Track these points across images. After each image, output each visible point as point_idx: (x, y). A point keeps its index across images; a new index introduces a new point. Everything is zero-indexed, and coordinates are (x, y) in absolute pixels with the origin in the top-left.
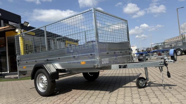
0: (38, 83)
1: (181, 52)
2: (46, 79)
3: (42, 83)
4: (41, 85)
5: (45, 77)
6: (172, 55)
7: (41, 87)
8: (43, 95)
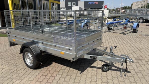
0: (26, 57)
1: (143, 20)
2: (31, 55)
3: (29, 59)
4: (28, 60)
5: (30, 54)
6: (135, 28)
7: (28, 61)
8: (31, 68)
